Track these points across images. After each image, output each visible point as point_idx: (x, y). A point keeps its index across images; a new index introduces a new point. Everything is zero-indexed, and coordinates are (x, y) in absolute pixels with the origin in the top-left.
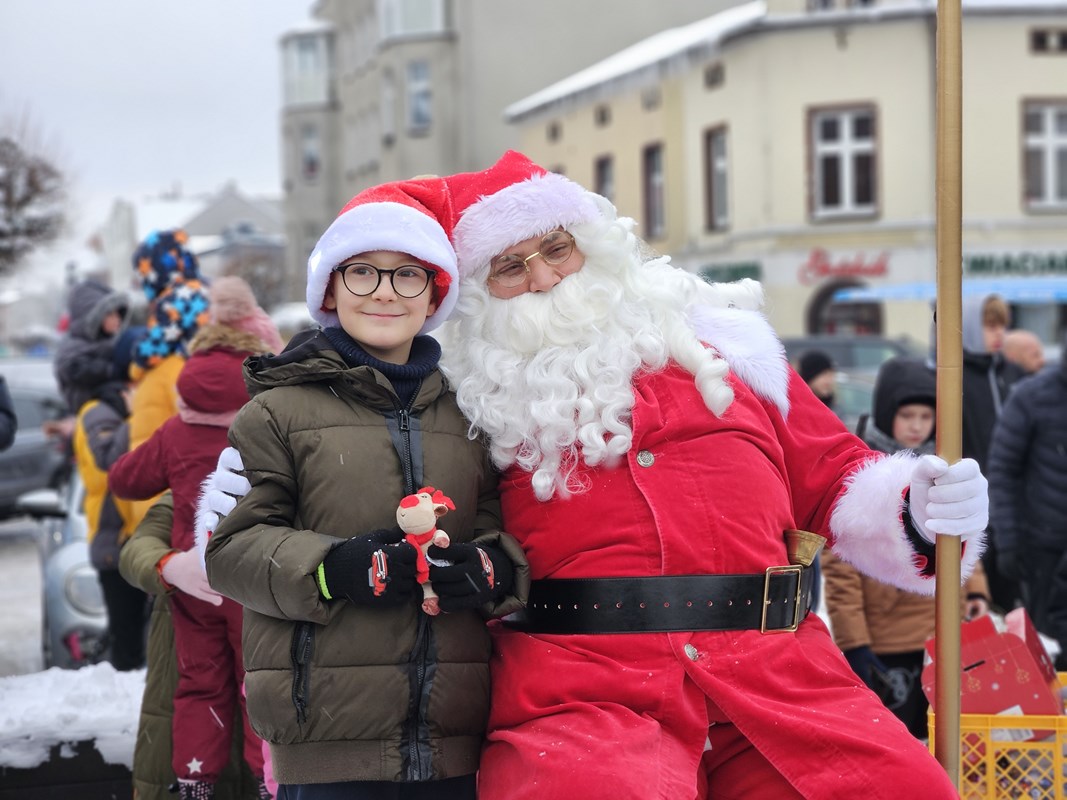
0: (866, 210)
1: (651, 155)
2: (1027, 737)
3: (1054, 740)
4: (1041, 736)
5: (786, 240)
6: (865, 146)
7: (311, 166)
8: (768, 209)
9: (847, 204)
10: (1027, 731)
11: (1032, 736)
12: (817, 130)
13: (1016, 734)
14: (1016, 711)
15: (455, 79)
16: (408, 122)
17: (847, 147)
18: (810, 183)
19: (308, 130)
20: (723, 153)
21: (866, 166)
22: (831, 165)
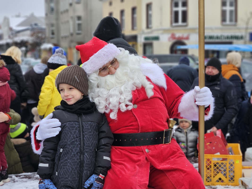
0: (184, 24)
1: (134, 10)
2: (221, 160)
3: (227, 160)
4: (224, 159)
5: (165, 31)
6: (184, 9)
7: (52, 10)
8: (161, 23)
9: (180, 23)
10: (221, 158)
11: (222, 159)
12: (173, 5)
13: (218, 159)
14: (218, 154)
17: (180, 9)
18: (171, 17)
20: (151, 10)
21: (185, 14)
22: (176, 13)
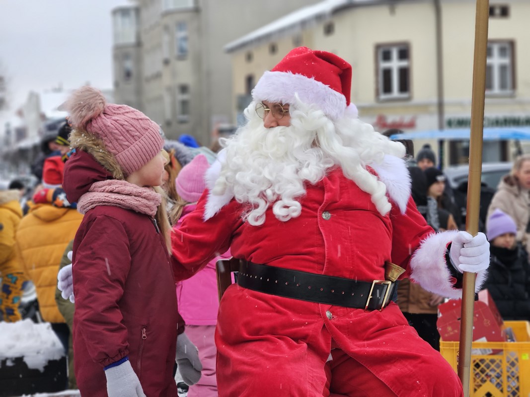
0: (405, 95)
2: (489, 353)
3: (502, 354)
4: (496, 352)
5: (365, 110)
6: (404, 64)
7: (128, 74)
8: (356, 95)
9: (395, 92)
10: (489, 350)
12: (380, 56)
13: (484, 352)
14: (483, 340)
15: (199, 31)
16: (176, 52)
17: (395, 64)
18: (377, 82)
19: (126, 56)
21: (405, 73)
22: (387, 73)
